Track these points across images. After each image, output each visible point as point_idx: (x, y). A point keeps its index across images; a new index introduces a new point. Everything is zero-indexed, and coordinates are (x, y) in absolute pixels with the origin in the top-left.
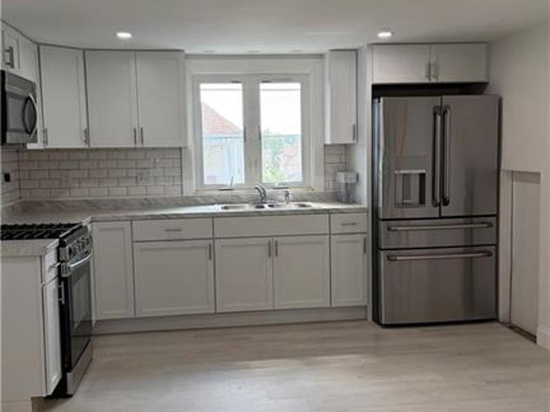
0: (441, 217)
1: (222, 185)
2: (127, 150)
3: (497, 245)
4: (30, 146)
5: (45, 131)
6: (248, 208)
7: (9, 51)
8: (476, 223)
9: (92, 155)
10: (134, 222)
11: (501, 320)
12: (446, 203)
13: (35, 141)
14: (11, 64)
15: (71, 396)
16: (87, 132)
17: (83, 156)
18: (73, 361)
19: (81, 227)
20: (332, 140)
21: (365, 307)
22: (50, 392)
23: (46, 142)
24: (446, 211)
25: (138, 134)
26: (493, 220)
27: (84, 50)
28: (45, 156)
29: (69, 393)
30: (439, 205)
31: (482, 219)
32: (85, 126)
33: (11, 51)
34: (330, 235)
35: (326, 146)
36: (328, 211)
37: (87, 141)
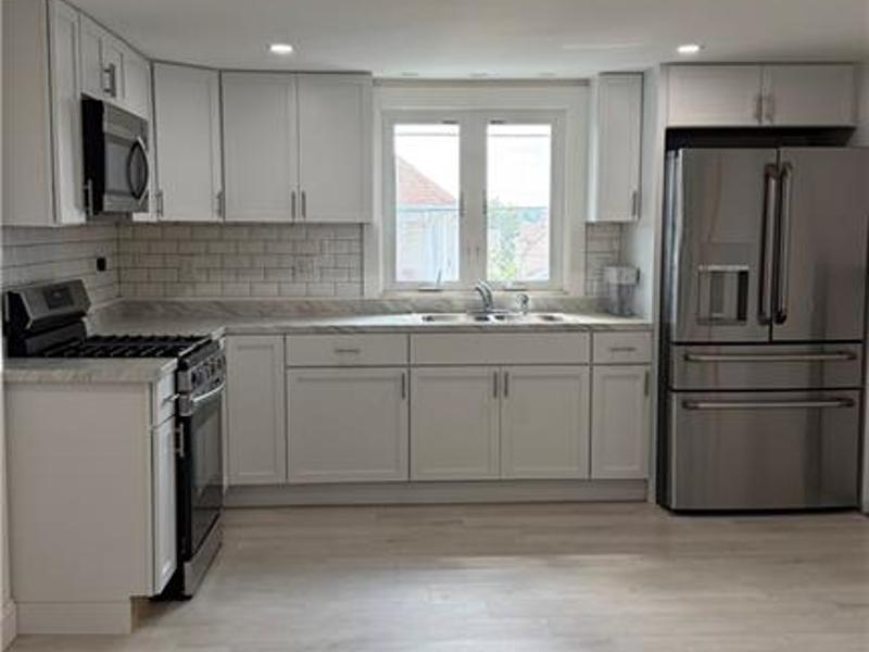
0: (771, 342)
1: (424, 283)
2: (280, 226)
3: (862, 389)
4: (138, 217)
5: (159, 195)
6: (463, 319)
7: (107, 71)
8: (829, 353)
9: (228, 234)
10: (288, 337)
11: (865, 510)
12: (781, 319)
13: (144, 209)
14: (112, 91)
15: (189, 598)
16: (221, 197)
17: (215, 233)
18: (195, 545)
19: (209, 342)
20: (598, 216)
21: (645, 481)
22: (159, 591)
23: (160, 212)
24: (779, 332)
25: (298, 201)
26: (857, 348)
27: (220, 71)
28: (158, 233)
29: (187, 593)
30: (769, 322)
31: (841, 347)
32: (218, 188)
33: (111, 70)
34: (591, 365)
35: (588, 225)
36: (590, 328)
37: (221, 211)
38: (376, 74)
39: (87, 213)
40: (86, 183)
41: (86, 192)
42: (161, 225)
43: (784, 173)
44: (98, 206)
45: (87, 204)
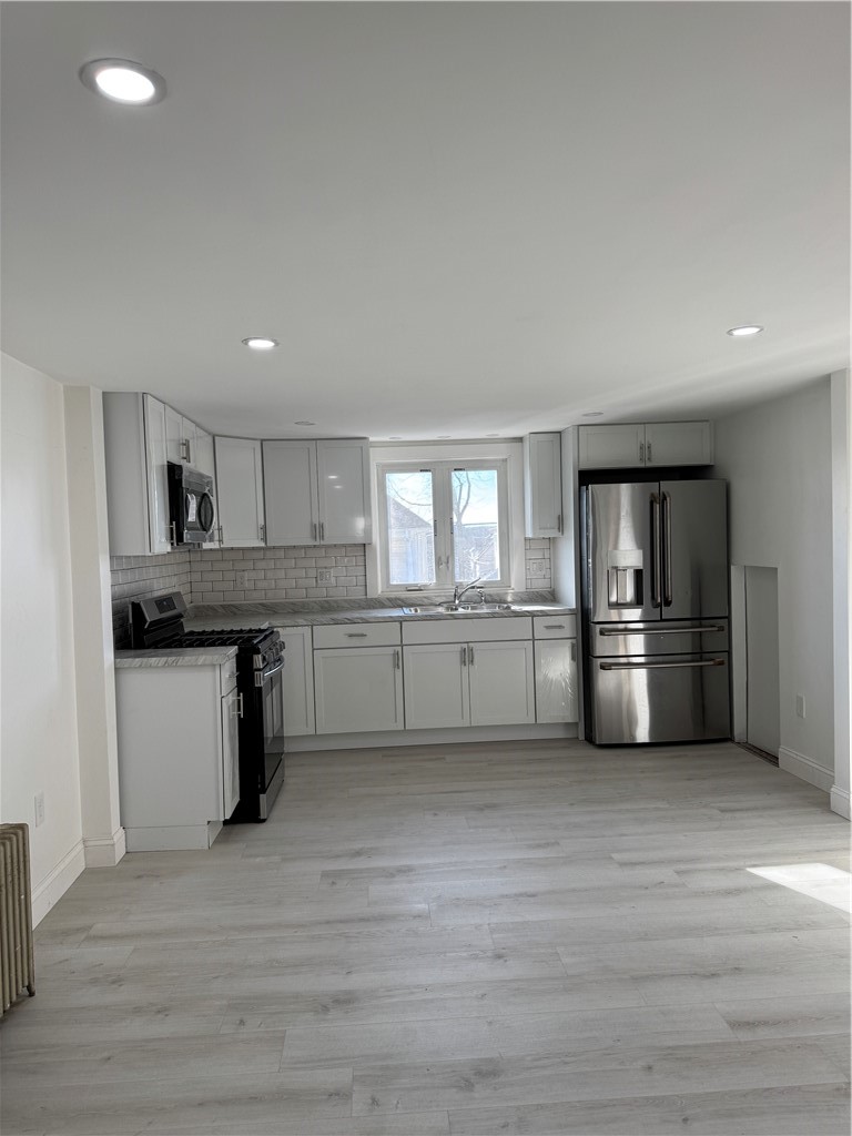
0: (662, 620)
1: (411, 585)
2: (306, 547)
3: (729, 653)
4: (206, 545)
5: (220, 529)
6: (441, 610)
7: (184, 444)
8: (705, 627)
9: (269, 554)
10: (314, 627)
11: (737, 740)
12: (668, 603)
13: (211, 540)
14: (187, 458)
15: (264, 821)
16: (264, 528)
17: (261, 554)
19: (273, 632)
20: (534, 534)
21: (577, 724)
22: (228, 817)
23: (220, 541)
24: (668, 612)
25: (318, 530)
26: (723, 623)
27: (262, 441)
28: (219, 555)
29: (262, 817)
30: (660, 605)
31: (712, 622)
32: (262, 522)
33: (186, 444)
34: (534, 640)
35: (525, 539)
36: (532, 614)
37: (265, 539)
38: (371, 439)
39: (172, 544)
40: (171, 524)
41: (172, 529)
42: (222, 550)
43: (665, 498)
44: (180, 539)
45: (172, 539)
